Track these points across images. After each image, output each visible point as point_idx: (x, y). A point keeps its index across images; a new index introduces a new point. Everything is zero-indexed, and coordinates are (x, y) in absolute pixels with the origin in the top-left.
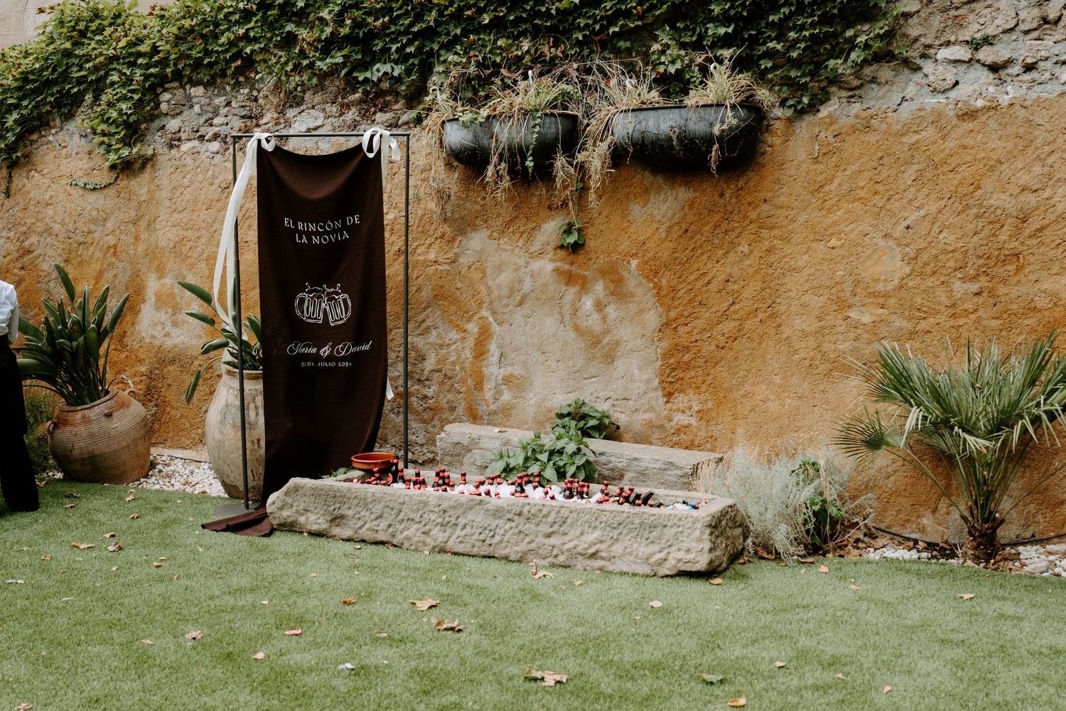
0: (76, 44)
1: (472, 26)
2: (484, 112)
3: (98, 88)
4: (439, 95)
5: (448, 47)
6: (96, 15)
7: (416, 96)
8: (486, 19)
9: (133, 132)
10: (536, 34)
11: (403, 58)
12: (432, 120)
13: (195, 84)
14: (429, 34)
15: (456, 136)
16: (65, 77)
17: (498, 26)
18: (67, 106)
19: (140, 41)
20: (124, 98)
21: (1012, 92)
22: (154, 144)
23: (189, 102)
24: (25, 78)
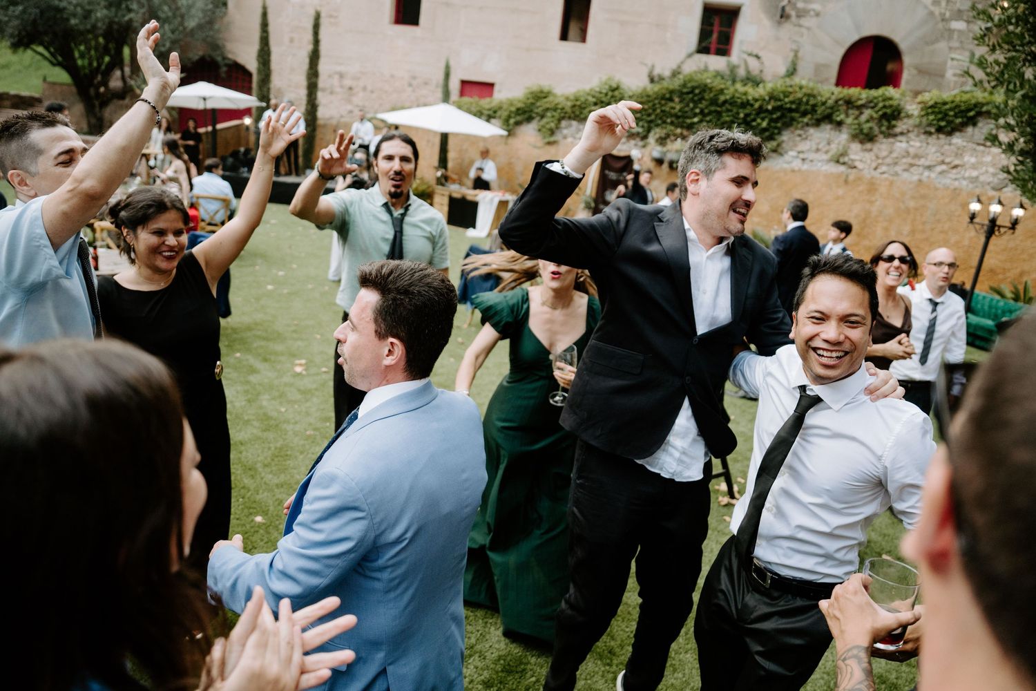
0: (537, 101)
1: (664, 122)
2: (665, 149)
3: (542, 117)
4: (652, 139)
5: (657, 125)
6: (542, 92)
7: (644, 137)
8: (669, 120)
9: (552, 132)
10: (682, 127)
11: (643, 127)
12: (649, 148)
13: (574, 119)
14: (651, 122)
15: (656, 154)
16: (531, 111)
17: (672, 123)
18: (529, 119)
19: (557, 104)
20: (552, 122)
21: (805, 167)
22: (557, 137)
23: (570, 126)
24: (518, 109)
